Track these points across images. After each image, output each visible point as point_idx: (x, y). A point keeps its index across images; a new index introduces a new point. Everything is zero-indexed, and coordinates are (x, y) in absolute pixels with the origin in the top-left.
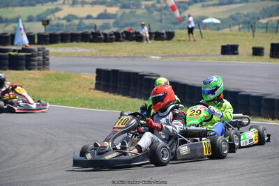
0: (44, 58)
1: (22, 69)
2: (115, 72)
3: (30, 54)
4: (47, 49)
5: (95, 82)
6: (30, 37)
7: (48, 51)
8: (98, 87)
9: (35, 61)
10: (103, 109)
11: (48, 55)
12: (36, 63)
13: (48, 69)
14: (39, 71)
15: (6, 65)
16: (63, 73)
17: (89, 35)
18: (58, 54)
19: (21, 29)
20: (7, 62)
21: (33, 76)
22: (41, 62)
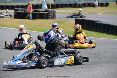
0: (54, 14)
1: (45, 19)
3: (48, 13)
6: (48, 6)
7: (55, 11)
11: (55, 13)
12: (50, 16)
13: (55, 19)
14: (52, 20)
15: (38, 17)
16: (61, 20)
17: (72, 4)
18: (59, 13)
19: (44, 2)
20: (39, 16)
21: (49, 22)
22: (52, 16)
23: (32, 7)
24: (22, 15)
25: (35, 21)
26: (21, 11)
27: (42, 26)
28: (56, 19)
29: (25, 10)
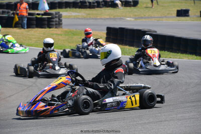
0: (59, 19)
1: (45, 28)
2: (122, 29)
3: (50, 17)
4: (61, 13)
7: (61, 15)
9: (53, 22)
11: (61, 17)
12: (54, 23)
13: (61, 27)
14: (56, 29)
15: (34, 25)
20: (35, 22)
22: (57, 23)
23: (27, 7)
24: (4, 21)
25: (30, 32)
26: (3, 14)
28: (63, 27)
29: (8, 13)
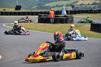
0: (72, 19)
1: (64, 23)
3: (67, 18)
4: (73, 16)
5: (90, 28)
6: (67, 12)
7: (73, 17)
8: (92, 30)
9: (68, 20)
10: (93, 38)
11: (73, 18)
12: (69, 21)
14: (70, 24)
15: (58, 22)
18: (77, 18)
19: (64, 9)
21: (68, 26)
22: (71, 21)
24: (45, 20)
26: (44, 17)
27: (62, 29)
28: (74, 23)
29: (47, 16)
